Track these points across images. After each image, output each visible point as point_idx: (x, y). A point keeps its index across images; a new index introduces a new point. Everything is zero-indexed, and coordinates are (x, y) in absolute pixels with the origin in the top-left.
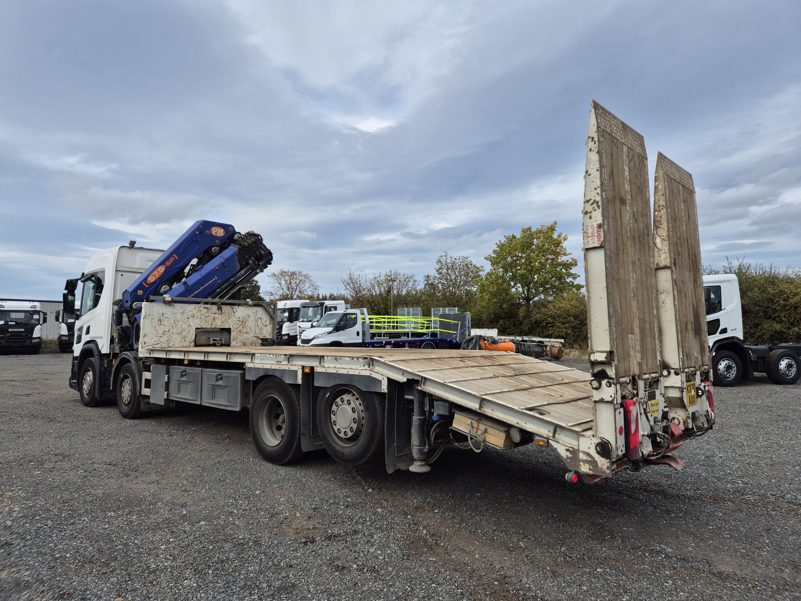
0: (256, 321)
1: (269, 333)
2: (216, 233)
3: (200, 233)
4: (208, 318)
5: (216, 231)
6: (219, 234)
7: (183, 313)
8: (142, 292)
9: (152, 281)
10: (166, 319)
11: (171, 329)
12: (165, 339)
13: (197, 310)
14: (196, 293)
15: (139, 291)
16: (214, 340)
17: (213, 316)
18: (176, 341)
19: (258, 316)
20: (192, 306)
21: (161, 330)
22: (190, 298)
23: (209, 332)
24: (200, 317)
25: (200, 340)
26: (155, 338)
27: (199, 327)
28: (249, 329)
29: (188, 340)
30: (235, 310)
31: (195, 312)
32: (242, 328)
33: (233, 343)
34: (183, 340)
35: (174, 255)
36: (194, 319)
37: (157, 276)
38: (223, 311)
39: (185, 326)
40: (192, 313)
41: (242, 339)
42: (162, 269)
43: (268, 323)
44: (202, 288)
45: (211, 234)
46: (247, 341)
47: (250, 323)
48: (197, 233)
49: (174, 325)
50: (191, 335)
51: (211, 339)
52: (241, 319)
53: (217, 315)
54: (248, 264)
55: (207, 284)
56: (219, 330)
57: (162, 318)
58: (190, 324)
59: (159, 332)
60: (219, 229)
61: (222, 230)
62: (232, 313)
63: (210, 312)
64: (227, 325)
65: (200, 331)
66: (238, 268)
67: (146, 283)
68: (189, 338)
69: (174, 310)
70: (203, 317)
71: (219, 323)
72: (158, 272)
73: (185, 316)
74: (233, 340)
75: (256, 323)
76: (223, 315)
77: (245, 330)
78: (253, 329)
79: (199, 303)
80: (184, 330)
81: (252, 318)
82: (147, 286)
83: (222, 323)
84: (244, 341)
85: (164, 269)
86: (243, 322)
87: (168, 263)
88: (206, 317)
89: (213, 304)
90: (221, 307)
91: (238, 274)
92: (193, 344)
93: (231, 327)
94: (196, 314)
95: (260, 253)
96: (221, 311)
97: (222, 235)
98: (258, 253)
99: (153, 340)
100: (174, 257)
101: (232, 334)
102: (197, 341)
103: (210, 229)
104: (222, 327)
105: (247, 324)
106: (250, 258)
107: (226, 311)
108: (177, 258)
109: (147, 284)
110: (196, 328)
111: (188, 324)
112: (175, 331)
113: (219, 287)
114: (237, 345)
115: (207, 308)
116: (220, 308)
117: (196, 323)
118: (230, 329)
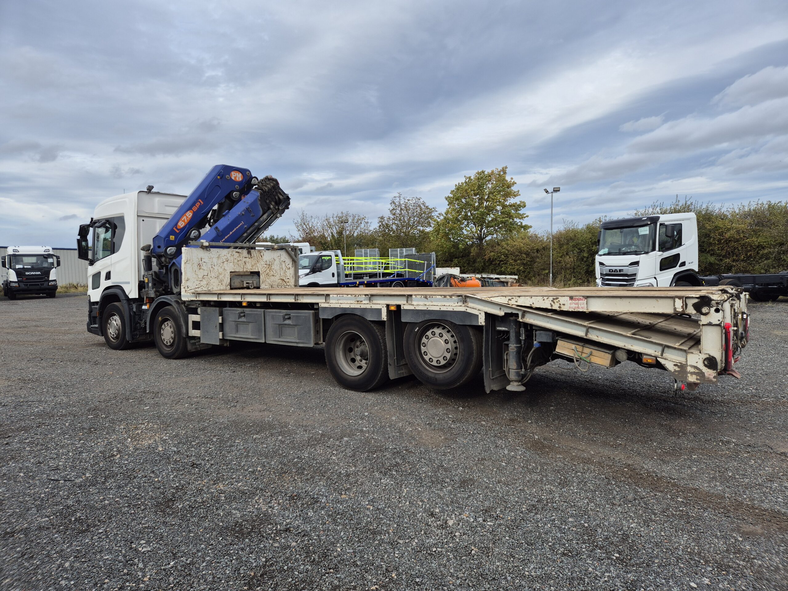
0: (281, 264)
1: (291, 275)
2: (235, 177)
3: (221, 178)
4: (240, 262)
5: (235, 176)
6: (237, 179)
7: (218, 257)
8: (173, 237)
9: (182, 226)
10: (204, 264)
11: (209, 273)
12: (204, 283)
13: (230, 254)
14: (226, 237)
15: (171, 236)
16: (247, 283)
17: (244, 260)
18: (214, 284)
19: (282, 260)
20: (225, 251)
21: (201, 274)
22: (221, 244)
23: (242, 275)
24: (233, 261)
25: (234, 283)
26: (196, 282)
27: (233, 271)
28: (275, 272)
29: (224, 283)
30: (262, 254)
31: (229, 256)
32: (269, 272)
33: (262, 286)
34: (220, 284)
35: (200, 200)
36: (228, 263)
37: (186, 221)
38: (252, 255)
39: (221, 270)
40: (226, 257)
41: (269, 282)
42: (189, 214)
43: (290, 266)
44: (231, 233)
45: (231, 178)
46: (274, 284)
47: (276, 266)
48: (219, 177)
49: (212, 269)
50: (226, 278)
51: (245, 282)
52: (268, 263)
53: (247, 260)
54: (269, 208)
55: (235, 229)
56: (249, 273)
57: (200, 262)
58: (226, 268)
59: (199, 277)
60: (237, 174)
61: (240, 174)
62: (260, 257)
63: (241, 256)
64: (257, 268)
65: (234, 275)
66: (261, 213)
67: (176, 228)
68: (225, 281)
69: (211, 254)
70: (236, 261)
71: (250, 268)
72: (187, 217)
73: (220, 261)
74: (262, 283)
75: (281, 267)
76: (253, 259)
77: (272, 273)
78: (279, 272)
79: (228, 247)
80: (221, 274)
81: (277, 262)
82: (178, 232)
83: (252, 266)
84: (271, 284)
85: (191, 214)
86: (269, 266)
87: (195, 209)
88: (238, 261)
89: (242, 248)
90: (250, 251)
91: (261, 219)
92: (229, 287)
93: (260, 270)
94: (229, 258)
95: (279, 198)
96: (251, 255)
97: (240, 179)
98: (277, 197)
99: (195, 284)
100: (199, 202)
101: (261, 276)
102: (232, 284)
103: (229, 174)
104: (252, 271)
105: (273, 267)
106: (270, 202)
107: (255, 255)
108: (202, 203)
109: (178, 229)
110: (231, 272)
111: (223, 268)
112: (213, 275)
113: (246, 232)
114: (266, 287)
115: (238, 252)
116: (249, 253)
117: (230, 267)
118: (259, 272)
